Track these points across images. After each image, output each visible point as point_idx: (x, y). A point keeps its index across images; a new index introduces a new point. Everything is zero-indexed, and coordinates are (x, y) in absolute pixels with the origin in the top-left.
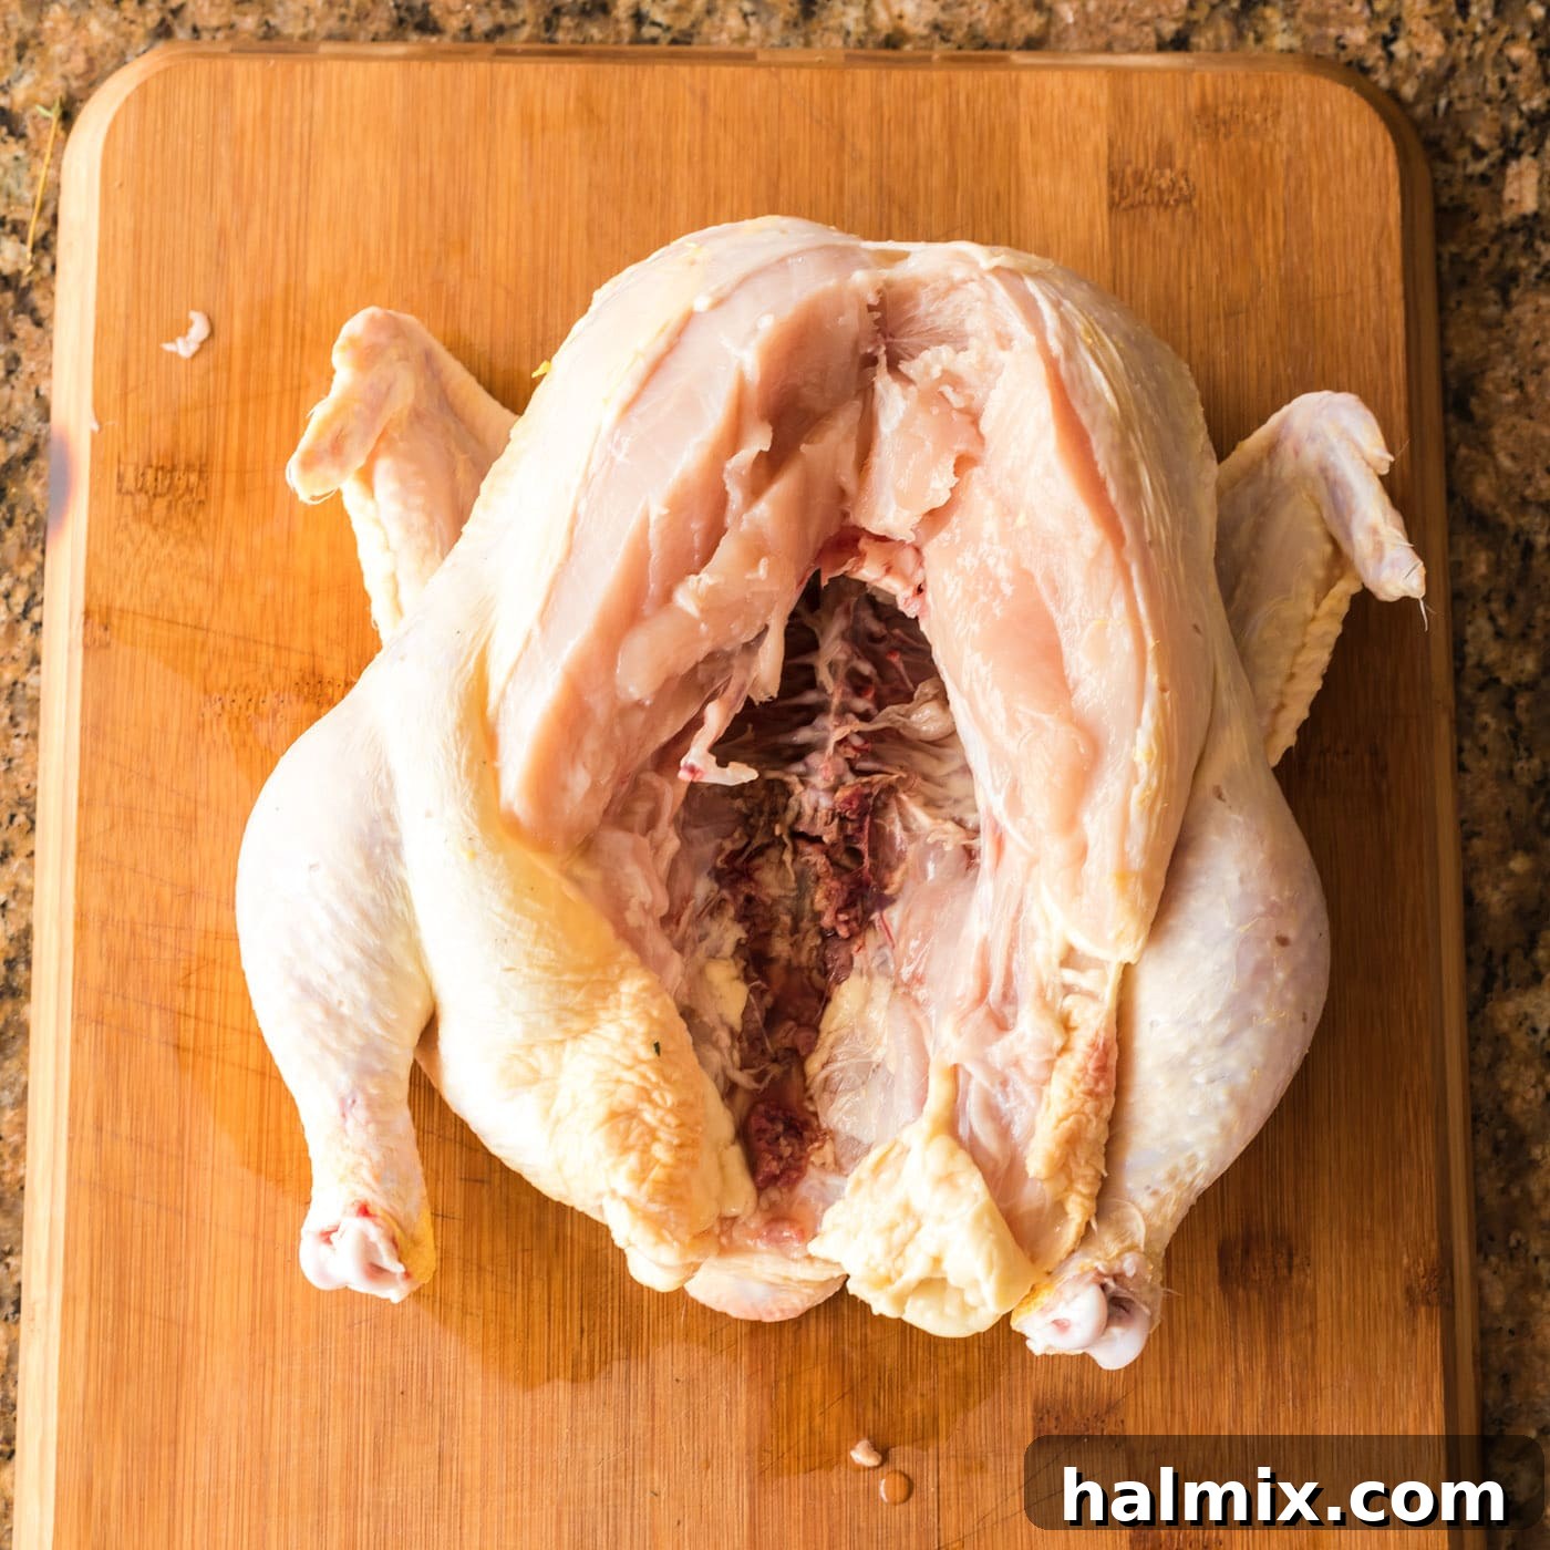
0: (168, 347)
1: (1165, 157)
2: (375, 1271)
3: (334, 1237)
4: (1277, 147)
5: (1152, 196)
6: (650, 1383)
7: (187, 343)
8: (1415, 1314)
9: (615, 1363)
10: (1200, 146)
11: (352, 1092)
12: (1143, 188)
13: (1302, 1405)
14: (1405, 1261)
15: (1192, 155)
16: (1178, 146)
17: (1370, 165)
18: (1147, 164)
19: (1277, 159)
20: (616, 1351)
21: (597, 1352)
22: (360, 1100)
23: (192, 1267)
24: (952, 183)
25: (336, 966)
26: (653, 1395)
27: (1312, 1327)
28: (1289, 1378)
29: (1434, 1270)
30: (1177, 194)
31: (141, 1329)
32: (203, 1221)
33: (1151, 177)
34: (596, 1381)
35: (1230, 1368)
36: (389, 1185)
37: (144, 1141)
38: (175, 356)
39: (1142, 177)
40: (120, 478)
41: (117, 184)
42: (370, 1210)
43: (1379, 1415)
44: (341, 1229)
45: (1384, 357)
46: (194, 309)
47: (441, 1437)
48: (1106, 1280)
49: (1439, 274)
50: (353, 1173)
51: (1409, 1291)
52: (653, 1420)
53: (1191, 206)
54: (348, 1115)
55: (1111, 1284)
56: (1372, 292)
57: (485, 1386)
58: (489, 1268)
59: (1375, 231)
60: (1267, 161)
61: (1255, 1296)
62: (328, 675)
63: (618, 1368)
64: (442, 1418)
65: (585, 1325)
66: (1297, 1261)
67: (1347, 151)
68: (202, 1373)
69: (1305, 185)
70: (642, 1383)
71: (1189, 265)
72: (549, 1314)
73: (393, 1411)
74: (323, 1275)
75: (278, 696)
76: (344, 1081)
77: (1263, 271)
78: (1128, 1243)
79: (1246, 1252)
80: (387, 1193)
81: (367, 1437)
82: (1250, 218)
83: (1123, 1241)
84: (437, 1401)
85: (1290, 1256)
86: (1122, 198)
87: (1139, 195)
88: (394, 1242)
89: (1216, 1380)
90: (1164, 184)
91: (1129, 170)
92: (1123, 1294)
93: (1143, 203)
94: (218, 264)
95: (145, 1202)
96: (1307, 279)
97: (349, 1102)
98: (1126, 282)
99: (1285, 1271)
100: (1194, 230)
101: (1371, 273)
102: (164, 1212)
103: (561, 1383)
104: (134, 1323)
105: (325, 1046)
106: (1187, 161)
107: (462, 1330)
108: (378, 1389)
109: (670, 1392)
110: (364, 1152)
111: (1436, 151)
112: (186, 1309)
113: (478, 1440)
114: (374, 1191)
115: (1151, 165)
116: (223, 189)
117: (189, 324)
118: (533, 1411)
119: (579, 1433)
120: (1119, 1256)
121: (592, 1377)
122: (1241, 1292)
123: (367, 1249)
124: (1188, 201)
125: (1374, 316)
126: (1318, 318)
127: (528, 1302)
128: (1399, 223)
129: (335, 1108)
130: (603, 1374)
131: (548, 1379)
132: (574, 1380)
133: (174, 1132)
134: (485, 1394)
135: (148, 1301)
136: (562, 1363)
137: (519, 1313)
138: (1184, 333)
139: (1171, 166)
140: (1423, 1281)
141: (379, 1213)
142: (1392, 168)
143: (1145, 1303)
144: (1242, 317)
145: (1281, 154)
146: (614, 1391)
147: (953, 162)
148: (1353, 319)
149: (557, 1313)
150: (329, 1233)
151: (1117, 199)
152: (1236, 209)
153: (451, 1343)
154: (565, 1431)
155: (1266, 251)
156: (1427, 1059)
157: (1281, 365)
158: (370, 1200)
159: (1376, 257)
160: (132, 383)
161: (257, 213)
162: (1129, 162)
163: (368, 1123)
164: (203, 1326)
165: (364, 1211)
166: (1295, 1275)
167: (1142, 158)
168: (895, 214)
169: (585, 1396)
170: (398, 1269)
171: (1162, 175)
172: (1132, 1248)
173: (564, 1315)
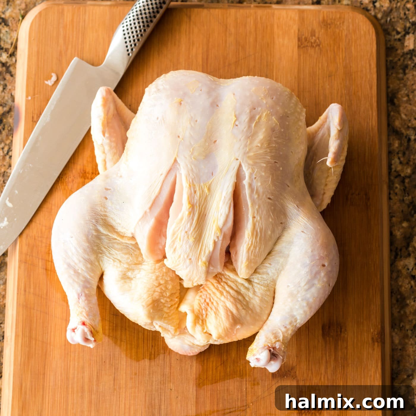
0: (46, 82)
1: (313, 34)
2: (86, 340)
3: (75, 330)
4: (343, 31)
5: (309, 44)
6: (170, 360)
7: (51, 82)
8: (374, 345)
9: (161, 355)
10: (322, 31)
11: (81, 292)
12: (307, 42)
13: (344, 368)
14: (372, 330)
15: (320, 33)
16: (317, 31)
17: (368, 36)
18: (308, 36)
19: (343, 35)
20: (161, 352)
21: (156, 352)
22: (83, 295)
23: (49, 328)
24: (256, 40)
25: (77, 261)
26: (171, 363)
27: (346, 348)
28: (340, 361)
29: (379, 333)
30: (316, 44)
31: (36, 344)
32: (52, 316)
33: (309, 39)
34: (156, 359)
35: (324, 358)
36: (91, 317)
37: (37, 294)
38: (48, 85)
39: (307, 39)
40: (33, 118)
41: (33, 39)
42: (85, 324)
43: (364, 371)
44: (77, 329)
45: (371, 88)
46: (53, 72)
47: (115, 374)
48: (271, 349)
49: (386, 65)
50: (81, 314)
51: (373, 339)
52: (171, 370)
53: (320, 47)
54: (80, 298)
55: (272, 350)
56: (368, 71)
57: (127, 361)
58: (128, 329)
59: (369, 54)
60: (340, 35)
61: (331, 339)
62: (87, 171)
63: (161, 356)
64: (115, 369)
65: (153, 345)
66: (343, 330)
67: (362, 32)
68: (52, 356)
69: (351, 41)
70: (168, 360)
71: (319, 63)
72: (144, 342)
73: (102, 367)
74: (73, 340)
75: (74, 176)
76: (79, 290)
77: (339, 65)
78: (278, 339)
79: (329, 327)
80: (90, 319)
81: (95, 374)
82: (336, 50)
83: (276, 339)
84: (114, 364)
85: (341, 329)
86: (301, 44)
87: (306, 44)
88: (91, 332)
89: (321, 361)
90: (313, 41)
91: (303, 37)
92: (275, 352)
93: (307, 46)
94: (59, 60)
95: (37, 310)
96: (351, 67)
97: (80, 295)
98: (302, 67)
99: (340, 333)
100: (321, 53)
101: (368, 65)
102: (42, 313)
103: (147, 360)
104: (34, 342)
105: (74, 280)
106: (319, 35)
107: (120, 346)
108: (98, 361)
109: (175, 362)
110: (84, 308)
111: (386, 32)
112: (48, 338)
113: (124, 375)
114: (86, 318)
115: (309, 36)
116: (61, 41)
117: (52, 76)
118: (139, 367)
119: (151, 373)
120: (275, 343)
121: (155, 358)
122: (328, 338)
123: (84, 334)
124: (319, 45)
125: (368, 77)
126: (353, 78)
127: (138, 338)
128: (376, 52)
129: (76, 297)
130: (158, 357)
131: (143, 359)
132: (150, 359)
133: (45, 292)
134: (126, 363)
135: (37, 336)
136: (147, 355)
137: (136, 341)
138: (317, 81)
139: (315, 36)
140: (376, 336)
141: (88, 324)
142: (374, 37)
143: (281, 356)
144: (333, 77)
145: (344, 33)
146: (160, 362)
147: (256, 34)
148: (363, 78)
149: (146, 341)
150: (74, 329)
151: (300, 45)
152: (332, 48)
153: (118, 349)
154: (148, 372)
155: (340, 59)
156: (379, 277)
157: (343, 90)
158: (85, 321)
159: (369, 61)
160: (36, 92)
161: (70, 47)
162: (304, 35)
163: (85, 300)
164: (52, 344)
165: (84, 324)
166: (342, 334)
167: (307, 34)
168: (240, 48)
169: (153, 363)
170: (93, 339)
171: (312, 38)
172: (279, 341)
173: (148, 342)
